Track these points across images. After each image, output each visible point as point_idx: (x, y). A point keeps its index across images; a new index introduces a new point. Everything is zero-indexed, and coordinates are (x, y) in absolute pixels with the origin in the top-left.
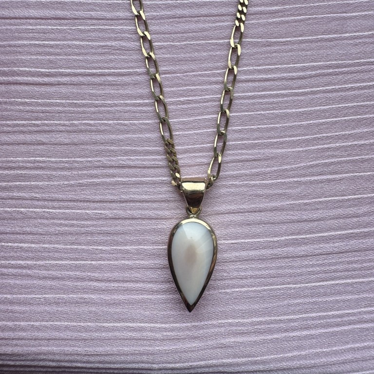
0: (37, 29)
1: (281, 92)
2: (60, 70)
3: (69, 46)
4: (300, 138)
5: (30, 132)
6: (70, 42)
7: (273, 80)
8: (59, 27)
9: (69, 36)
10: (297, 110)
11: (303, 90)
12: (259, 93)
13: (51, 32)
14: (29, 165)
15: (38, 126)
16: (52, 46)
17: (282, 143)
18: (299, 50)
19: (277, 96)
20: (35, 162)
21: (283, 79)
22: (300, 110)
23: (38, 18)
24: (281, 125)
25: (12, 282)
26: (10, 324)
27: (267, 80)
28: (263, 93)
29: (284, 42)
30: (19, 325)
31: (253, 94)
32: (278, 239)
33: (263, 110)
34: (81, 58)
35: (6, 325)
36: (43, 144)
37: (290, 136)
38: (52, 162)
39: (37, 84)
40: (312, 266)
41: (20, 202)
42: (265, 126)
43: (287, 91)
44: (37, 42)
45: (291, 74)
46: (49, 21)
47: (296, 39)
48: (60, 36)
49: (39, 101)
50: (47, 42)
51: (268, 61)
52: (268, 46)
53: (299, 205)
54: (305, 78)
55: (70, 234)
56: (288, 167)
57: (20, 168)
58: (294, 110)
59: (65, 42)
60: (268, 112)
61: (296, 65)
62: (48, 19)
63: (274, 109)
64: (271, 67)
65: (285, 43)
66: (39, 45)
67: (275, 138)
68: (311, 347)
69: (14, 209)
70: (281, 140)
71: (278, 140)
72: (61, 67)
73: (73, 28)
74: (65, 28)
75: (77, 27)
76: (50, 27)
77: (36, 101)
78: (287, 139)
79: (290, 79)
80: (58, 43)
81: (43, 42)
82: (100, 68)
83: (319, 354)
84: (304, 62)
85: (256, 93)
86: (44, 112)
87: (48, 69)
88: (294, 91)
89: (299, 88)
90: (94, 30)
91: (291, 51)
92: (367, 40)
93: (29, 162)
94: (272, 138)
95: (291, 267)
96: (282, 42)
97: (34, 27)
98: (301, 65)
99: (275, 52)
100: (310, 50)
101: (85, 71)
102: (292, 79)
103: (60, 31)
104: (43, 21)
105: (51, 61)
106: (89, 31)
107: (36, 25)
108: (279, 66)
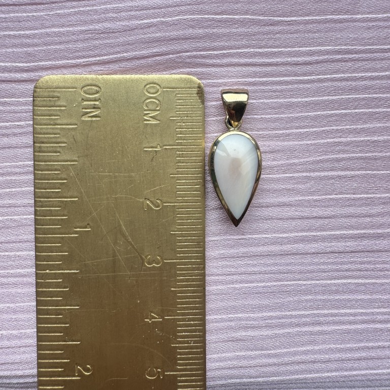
0: (10, 18)
1: (284, 78)
2: (40, 63)
3: (48, 35)
4: (308, 130)
5: (15, 135)
6: (48, 30)
7: (276, 65)
8: (35, 14)
9: (48, 24)
10: (303, 100)
11: (309, 78)
12: (261, 79)
13: (28, 19)
15: (22, 127)
16: (28, 37)
17: (289, 135)
18: (305, 32)
19: (280, 83)
20: (24, 166)
21: (286, 64)
22: (306, 99)
23: (11, 5)
24: (286, 116)
25: (13, 291)
26: (15, 332)
27: (270, 65)
28: (265, 79)
29: (289, 21)
30: (25, 333)
31: (254, 80)
32: (287, 235)
33: (266, 98)
34: (62, 47)
35: (11, 334)
37: (297, 128)
39: (15, 81)
40: (324, 264)
41: (12, 209)
42: (269, 116)
43: (291, 78)
44: (12, 33)
45: (295, 59)
46: (24, 7)
47: (302, 18)
48: (37, 24)
49: (21, 100)
50: (22, 32)
51: (271, 43)
52: (271, 25)
53: (309, 201)
54: (311, 64)
56: (296, 161)
58: (300, 100)
59: (43, 31)
60: (271, 100)
61: (301, 49)
62: (22, 5)
63: (277, 98)
64: (274, 50)
65: (289, 23)
66: (15, 36)
67: (280, 129)
68: (324, 342)
69: (7, 218)
70: (287, 131)
71: (284, 131)
72: (41, 60)
73: (51, 13)
74: (42, 14)
75: (55, 12)
76: (25, 15)
77: (17, 100)
78: (294, 131)
79: (294, 64)
80: (36, 32)
81: (18, 33)
82: (84, 57)
83: (332, 350)
84: (310, 45)
85: (257, 79)
86: (27, 112)
87: (27, 63)
88: (298, 78)
89: (305, 75)
90: (76, 13)
91: (296, 32)
92: (381, 24)
93: (17, 167)
94: (277, 129)
95: (302, 264)
96: (286, 22)
97: (7, 16)
98: (307, 49)
99: (279, 33)
100: (318, 31)
101: (68, 61)
102: (297, 64)
103: (37, 19)
104: (17, 8)
105: (29, 54)
106: (69, 14)
107: (9, 12)
108: (283, 49)
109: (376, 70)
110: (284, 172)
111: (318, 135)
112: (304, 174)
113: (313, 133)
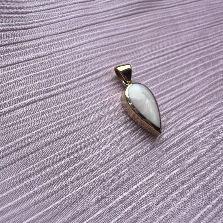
3: (55, 69)
6: (55, 67)
8: (43, 61)
13: (40, 65)
14: (72, 150)
15: (63, 122)
17: (192, 79)
19: (175, 60)
20: (75, 146)
23: (27, 60)
36: (74, 132)
38: (87, 140)
39: (47, 98)
49: (55, 107)
50: (40, 72)
55: (126, 181)
57: (67, 156)
62: (34, 59)
66: (36, 75)
69: (80, 188)
72: (58, 83)
74: (47, 60)
75: (54, 58)
76: (37, 63)
97: (27, 66)
101: (74, 79)
102: (175, 51)
103: (45, 63)
104: (31, 61)
109: (202, 46)
110: (202, 95)
111: (202, 75)
112: (210, 93)
113: (200, 75)
